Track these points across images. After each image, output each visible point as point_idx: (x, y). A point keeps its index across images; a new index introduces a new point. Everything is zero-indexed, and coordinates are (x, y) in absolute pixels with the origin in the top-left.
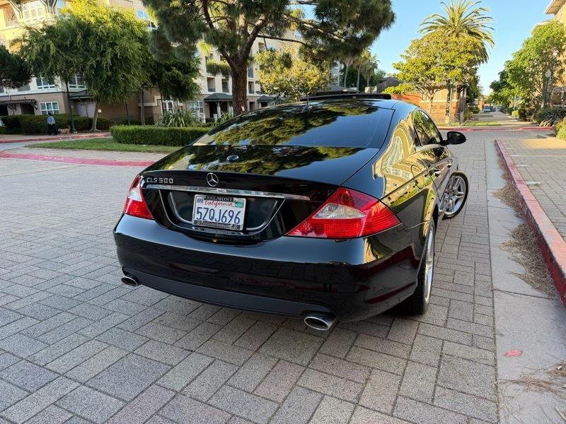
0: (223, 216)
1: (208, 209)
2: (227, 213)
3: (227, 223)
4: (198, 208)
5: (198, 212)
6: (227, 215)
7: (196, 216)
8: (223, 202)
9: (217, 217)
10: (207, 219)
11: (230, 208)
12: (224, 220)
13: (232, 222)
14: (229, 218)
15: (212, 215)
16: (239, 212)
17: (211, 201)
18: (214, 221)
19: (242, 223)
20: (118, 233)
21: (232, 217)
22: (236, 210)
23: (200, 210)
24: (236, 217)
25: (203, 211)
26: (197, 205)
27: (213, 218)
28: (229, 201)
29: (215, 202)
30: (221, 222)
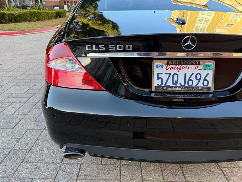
0: (189, 80)
1: (170, 74)
2: (194, 76)
3: (194, 85)
4: (158, 74)
5: (158, 78)
6: (193, 78)
7: (156, 83)
8: (188, 66)
9: (181, 81)
10: (170, 83)
11: (196, 71)
12: (190, 83)
13: (200, 85)
14: (196, 82)
15: (175, 79)
16: (208, 74)
17: (174, 66)
18: (178, 85)
19: (211, 85)
20: (50, 108)
21: (199, 80)
22: (204, 73)
23: (160, 76)
24: (205, 80)
25: (165, 77)
26: (156, 71)
27: (177, 82)
28: (196, 64)
29: (179, 66)
30: (186, 85)
